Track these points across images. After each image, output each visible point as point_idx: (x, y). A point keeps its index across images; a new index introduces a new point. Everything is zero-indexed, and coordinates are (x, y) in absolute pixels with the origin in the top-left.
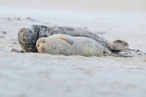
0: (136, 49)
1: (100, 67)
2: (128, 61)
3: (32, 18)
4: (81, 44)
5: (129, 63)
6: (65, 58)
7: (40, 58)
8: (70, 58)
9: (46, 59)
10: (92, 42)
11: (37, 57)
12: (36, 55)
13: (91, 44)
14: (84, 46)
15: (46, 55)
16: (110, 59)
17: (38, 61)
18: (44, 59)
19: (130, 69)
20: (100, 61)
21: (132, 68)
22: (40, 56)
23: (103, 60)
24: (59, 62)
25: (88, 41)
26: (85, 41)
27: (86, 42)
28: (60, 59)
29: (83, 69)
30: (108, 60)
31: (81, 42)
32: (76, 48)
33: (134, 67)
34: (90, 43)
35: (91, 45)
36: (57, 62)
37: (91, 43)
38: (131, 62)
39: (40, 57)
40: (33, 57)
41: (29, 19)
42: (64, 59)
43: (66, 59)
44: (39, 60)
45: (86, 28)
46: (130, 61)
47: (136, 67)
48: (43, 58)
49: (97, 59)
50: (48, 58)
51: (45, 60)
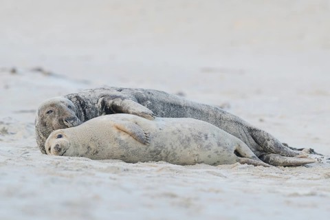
0: (307, 147)
1: (217, 192)
2: (286, 176)
3: (46, 68)
4: (178, 144)
5: (289, 181)
6: (128, 168)
7: (66, 169)
8: (141, 168)
9: (81, 170)
10: (209, 136)
11: (59, 165)
12: (56, 161)
13: (206, 141)
14: (185, 148)
15: (81, 162)
16: (243, 172)
17: (62, 176)
18: (77, 170)
19: (291, 195)
20: (215, 177)
21: (296, 195)
22: (67, 164)
23: (224, 174)
24: (115, 179)
25: (200, 133)
26: (190, 136)
27: (192, 138)
28: (116, 171)
29: (173, 196)
30: (238, 174)
31: (179, 138)
32: (157, 154)
33: (300, 192)
34: (203, 138)
35: (206, 143)
36: (111, 178)
37: (206, 138)
38: (294, 180)
39: (66, 166)
40: (49, 165)
41: (39, 70)
42: (127, 170)
43: (133, 170)
44: (65, 172)
45: (181, 94)
46: (290, 176)
47: (307, 191)
48: (75, 169)
49: (208, 172)
50: (87, 167)
51: (80, 173)
